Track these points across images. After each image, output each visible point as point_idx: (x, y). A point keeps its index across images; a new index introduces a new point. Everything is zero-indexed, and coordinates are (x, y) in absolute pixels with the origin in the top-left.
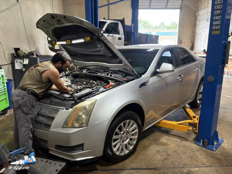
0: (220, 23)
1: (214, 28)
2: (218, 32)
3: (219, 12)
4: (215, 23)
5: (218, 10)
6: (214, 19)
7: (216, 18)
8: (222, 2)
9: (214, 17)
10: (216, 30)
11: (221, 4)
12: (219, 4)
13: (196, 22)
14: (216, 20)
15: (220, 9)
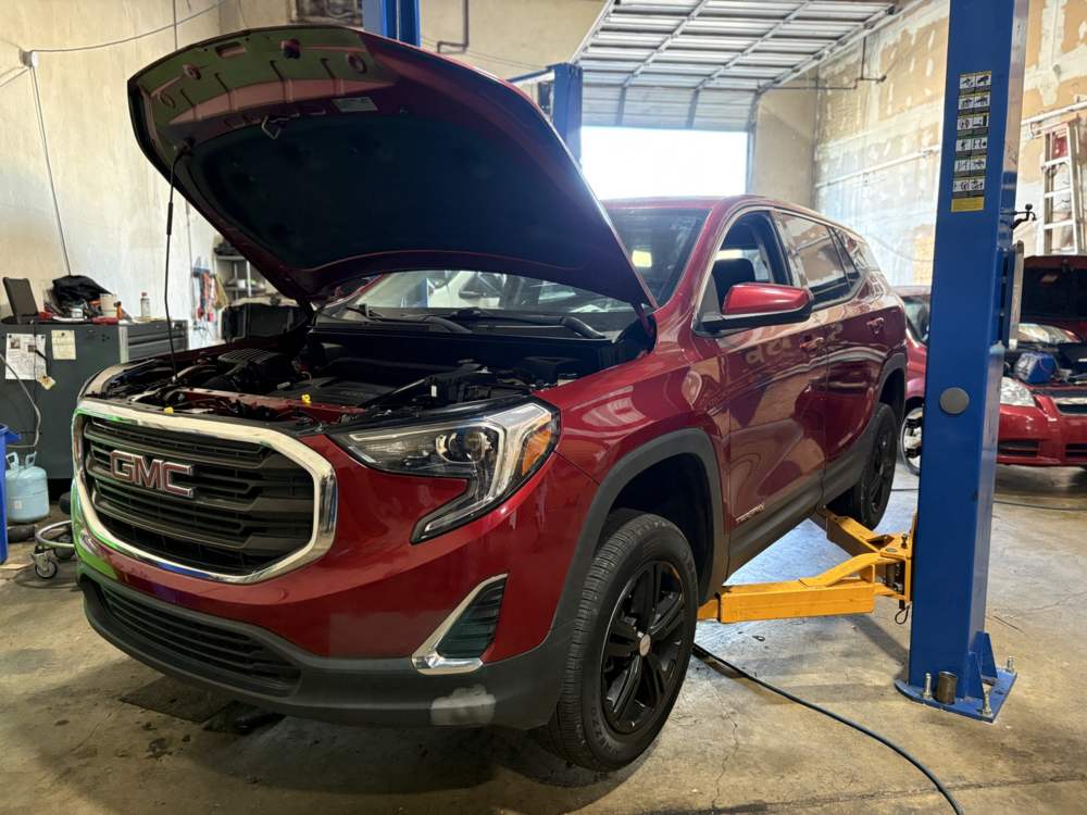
0: (984, 167)
1: (958, 189)
2: (978, 204)
3: (978, 120)
4: (961, 166)
5: (973, 112)
6: (959, 148)
7: (968, 147)
8: (988, 82)
9: (959, 143)
10: (969, 194)
11: (984, 90)
12: (975, 91)
13: (818, 189)
14: (969, 155)
15: (980, 111)
